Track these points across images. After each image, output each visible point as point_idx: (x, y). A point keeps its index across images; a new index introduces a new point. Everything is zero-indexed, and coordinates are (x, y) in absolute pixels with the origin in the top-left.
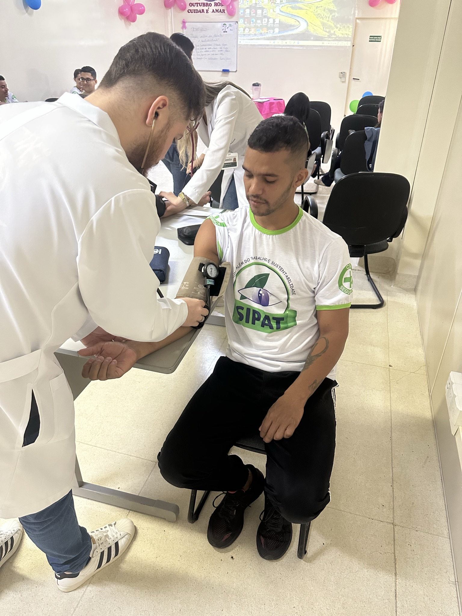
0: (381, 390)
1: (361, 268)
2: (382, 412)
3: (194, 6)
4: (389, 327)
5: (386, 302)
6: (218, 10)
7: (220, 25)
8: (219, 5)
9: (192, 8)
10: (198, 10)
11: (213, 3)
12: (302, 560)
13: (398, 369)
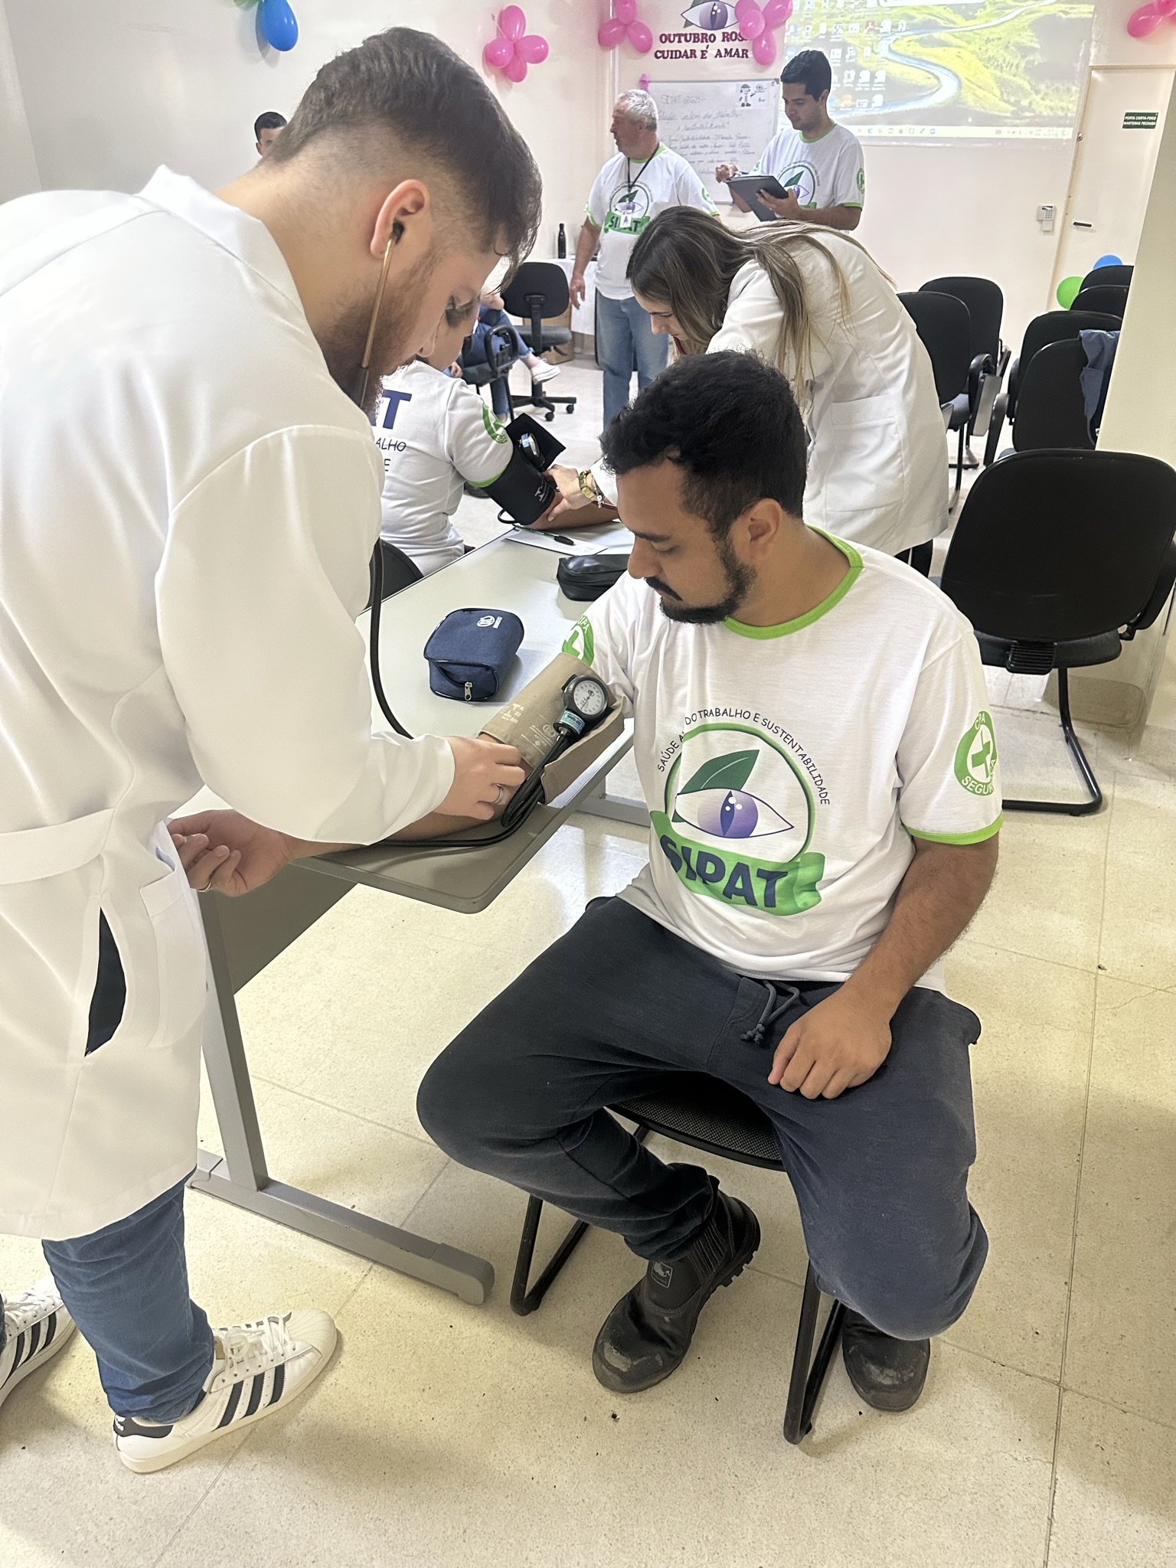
0: (1066, 1027)
1: (1050, 707)
2: (1064, 1087)
3: (670, 42)
4: (1108, 868)
5: (1110, 801)
6: (731, 50)
7: (732, 89)
8: (734, 35)
9: (667, 47)
10: (680, 52)
11: (719, 34)
12: (796, 1448)
13: (1121, 978)
